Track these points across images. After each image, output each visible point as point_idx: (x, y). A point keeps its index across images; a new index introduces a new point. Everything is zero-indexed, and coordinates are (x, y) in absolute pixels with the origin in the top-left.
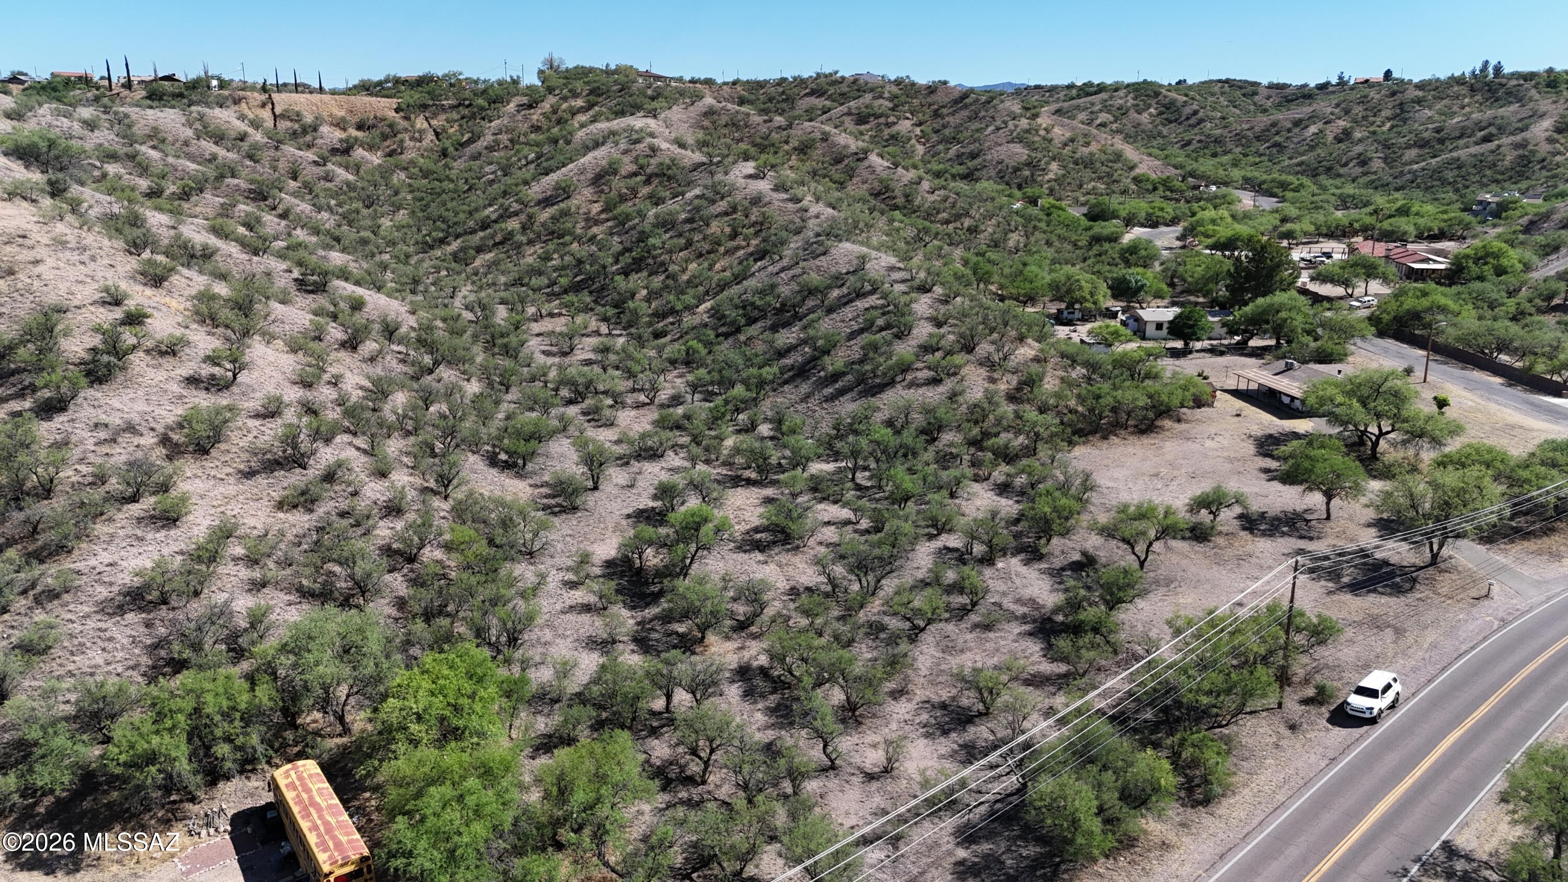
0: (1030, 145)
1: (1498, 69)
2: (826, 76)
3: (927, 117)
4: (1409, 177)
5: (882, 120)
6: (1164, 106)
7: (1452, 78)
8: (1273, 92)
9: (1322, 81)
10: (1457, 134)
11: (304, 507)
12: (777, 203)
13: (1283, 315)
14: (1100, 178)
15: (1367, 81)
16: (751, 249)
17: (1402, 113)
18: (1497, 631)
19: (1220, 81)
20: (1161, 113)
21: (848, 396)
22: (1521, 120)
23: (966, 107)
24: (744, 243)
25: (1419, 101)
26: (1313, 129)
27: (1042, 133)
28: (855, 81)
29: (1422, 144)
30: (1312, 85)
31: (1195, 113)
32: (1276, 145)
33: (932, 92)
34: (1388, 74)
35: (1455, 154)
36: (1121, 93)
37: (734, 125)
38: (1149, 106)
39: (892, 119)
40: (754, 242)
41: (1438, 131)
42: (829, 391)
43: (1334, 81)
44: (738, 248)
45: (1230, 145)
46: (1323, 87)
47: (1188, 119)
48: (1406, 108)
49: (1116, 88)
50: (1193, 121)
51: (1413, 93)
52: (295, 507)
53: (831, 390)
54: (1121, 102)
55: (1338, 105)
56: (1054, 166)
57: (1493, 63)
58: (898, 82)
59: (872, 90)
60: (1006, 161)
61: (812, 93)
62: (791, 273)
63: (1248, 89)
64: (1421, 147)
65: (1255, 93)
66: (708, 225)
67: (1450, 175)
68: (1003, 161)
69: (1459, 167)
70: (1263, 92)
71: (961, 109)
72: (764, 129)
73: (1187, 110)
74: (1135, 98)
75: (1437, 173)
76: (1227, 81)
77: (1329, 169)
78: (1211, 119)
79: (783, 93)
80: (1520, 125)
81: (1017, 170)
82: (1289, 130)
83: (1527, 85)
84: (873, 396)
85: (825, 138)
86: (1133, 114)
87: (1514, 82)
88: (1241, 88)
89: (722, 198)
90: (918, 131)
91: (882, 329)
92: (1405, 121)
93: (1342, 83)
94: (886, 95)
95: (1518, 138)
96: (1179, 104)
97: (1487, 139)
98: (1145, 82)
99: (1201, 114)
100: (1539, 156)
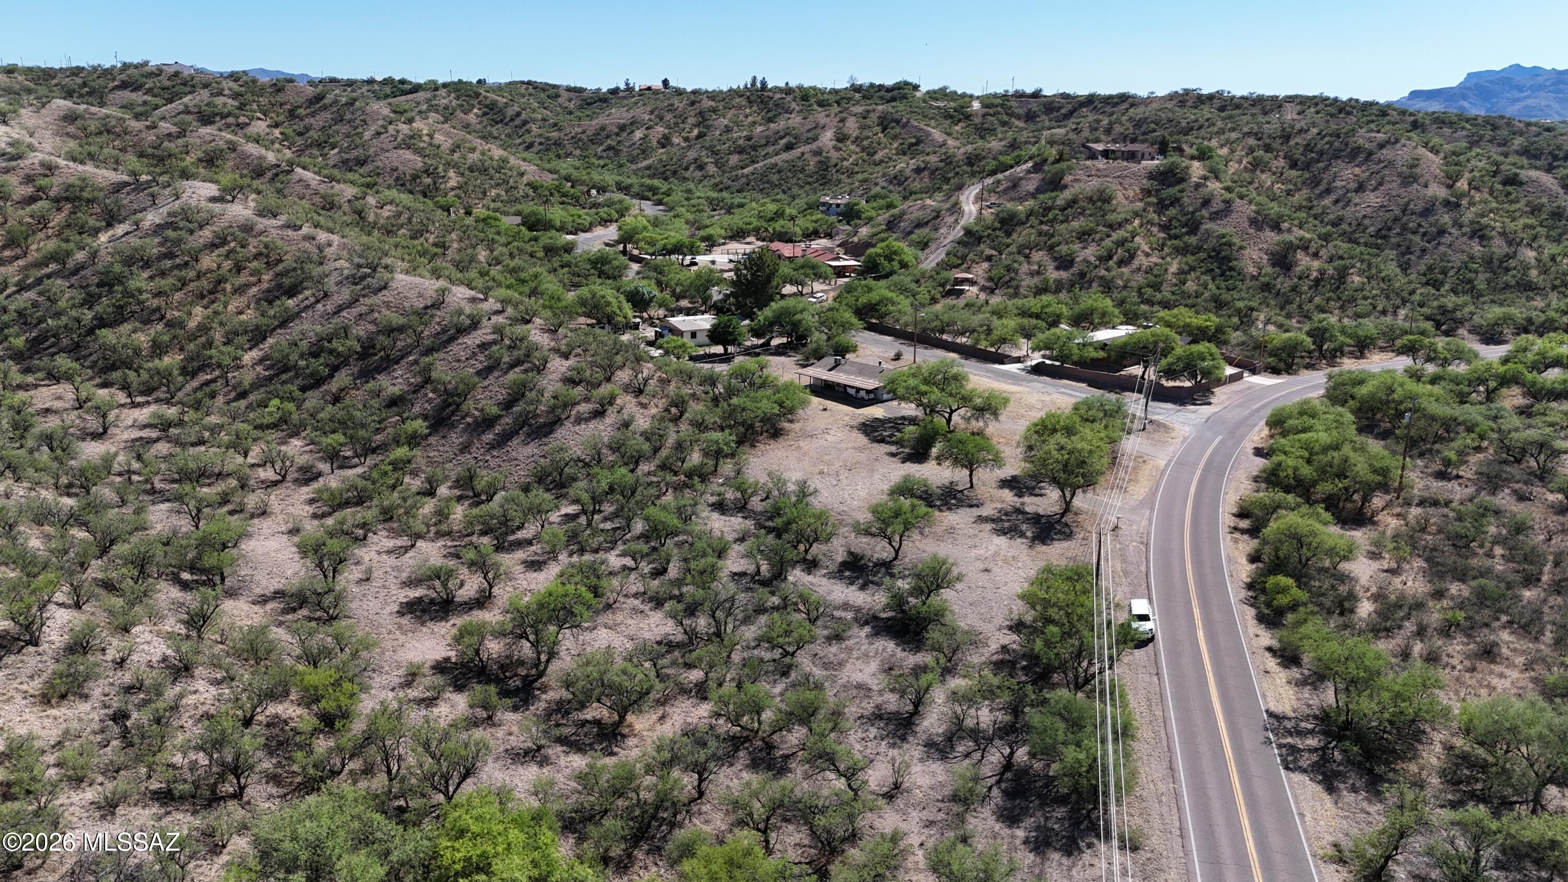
0: (418, 151)
1: (764, 83)
2: (136, 67)
3: (281, 118)
4: (744, 180)
5: (230, 120)
6: (487, 106)
7: (731, 90)
8: (572, 95)
9: (613, 86)
10: (763, 142)
11: (75, 694)
12: (274, 232)
13: (798, 317)
14: (498, 185)
15: (649, 88)
16: (265, 286)
17: (703, 119)
18: (1147, 551)
19: (523, 82)
20: (485, 114)
21: (515, 442)
22: (809, 131)
23: (325, 108)
24: (253, 279)
25: (714, 111)
26: (638, 134)
27: (426, 138)
28: (176, 74)
29: (741, 151)
30: (604, 90)
31: (518, 114)
32: (610, 148)
33: (279, 90)
34: (665, 82)
35: (773, 160)
36: (443, 92)
37: (109, 132)
38: (473, 106)
39: (242, 119)
40: (266, 277)
41: (749, 139)
42: (489, 437)
43: (622, 86)
44: (248, 286)
45: (569, 148)
46: (615, 91)
47: (512, 120)
48: (707, 116)
49: (434, 87)
50: (518, 122)
51: (707, 104)
52: (63, 697)
53: (491, 436)
54: (445, 101)
55: (652, 112)
56: (451, 173)
57: (759, 79)
58: (234, 76)
59: (206, 86)
60: (401, 168)
61: (124, 86)
62: (355, 311)
63: (549, 92)
64: (740, 153)
65: (557, 96)
66: (197, 261)
67: (775, 178)
68: (396, 169)
69: (779, 172)
70: (565, 95)
71: (321, 109)
72: (151, 137)
73: (510, 112)
74: (458, 98)
75: (763, 176)
76: (529, 83)
77: (675, 173)
78: (534, 121)
79: (85, 84)
80: (810, 135)
81: (415, 177)
82: (617, 135)
83: (789, 98)
84: (546, 436)
85: (233, 147)
86: (459, 114)
87: (778, 96)
88: (544, 90)
89: (201, 227)
90: (277, 133)
91: (512, 366)
92: (708, 127)
93: (629, 89)
94: (226, 92)
95: (814, 146)
96: (501, 105)
97: (789, 147)
98: (460, 81)
99: (523, 116)
100: (833, 162)
